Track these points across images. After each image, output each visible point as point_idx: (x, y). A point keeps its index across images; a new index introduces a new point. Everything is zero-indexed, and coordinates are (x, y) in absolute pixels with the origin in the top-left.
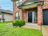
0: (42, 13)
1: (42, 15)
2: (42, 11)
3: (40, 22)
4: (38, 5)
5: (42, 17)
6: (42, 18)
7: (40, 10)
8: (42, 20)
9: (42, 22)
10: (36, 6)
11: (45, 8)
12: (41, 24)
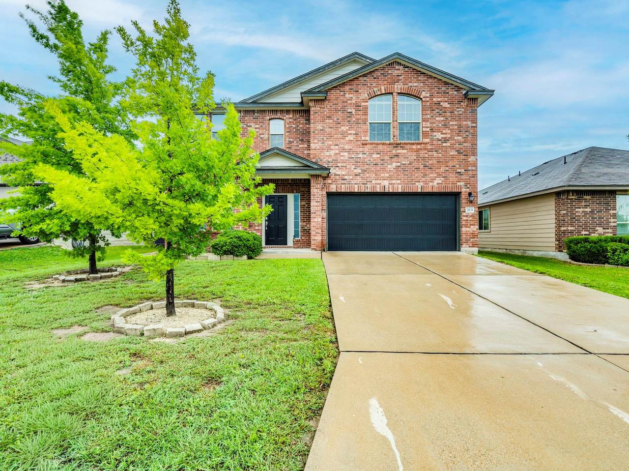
0: (325, 207)
1: (325, 214)
2: (325, 199)
3: (319, 238)
4: (312, 176)
5: (325, 220)
6: (325, 225)
7: (318, 194)
8: (326, 232)
9: (326, 238)
10: (307, 177)
11: (333, 188)
12: (323, 245)
